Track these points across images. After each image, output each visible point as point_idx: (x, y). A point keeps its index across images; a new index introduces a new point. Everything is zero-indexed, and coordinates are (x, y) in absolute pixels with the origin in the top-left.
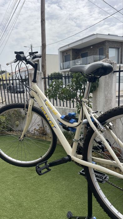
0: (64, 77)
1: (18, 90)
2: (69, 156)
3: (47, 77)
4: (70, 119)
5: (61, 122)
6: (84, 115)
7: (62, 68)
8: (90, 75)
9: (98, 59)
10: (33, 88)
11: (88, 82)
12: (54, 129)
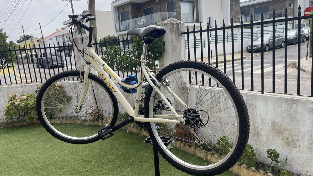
0: (121, 41)
1: (55, 63)
2: (132, 117)
3: (98, 42)
4: (131, 81)
5: (121, 85)
6: (143, 75)
7: (119, 29)
8: (146, 37)
9: (167, 17)
10: (89, 53)
11: (144, 44)
12: (115, 93)
